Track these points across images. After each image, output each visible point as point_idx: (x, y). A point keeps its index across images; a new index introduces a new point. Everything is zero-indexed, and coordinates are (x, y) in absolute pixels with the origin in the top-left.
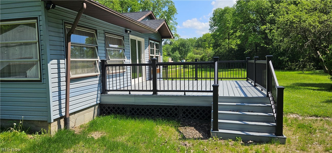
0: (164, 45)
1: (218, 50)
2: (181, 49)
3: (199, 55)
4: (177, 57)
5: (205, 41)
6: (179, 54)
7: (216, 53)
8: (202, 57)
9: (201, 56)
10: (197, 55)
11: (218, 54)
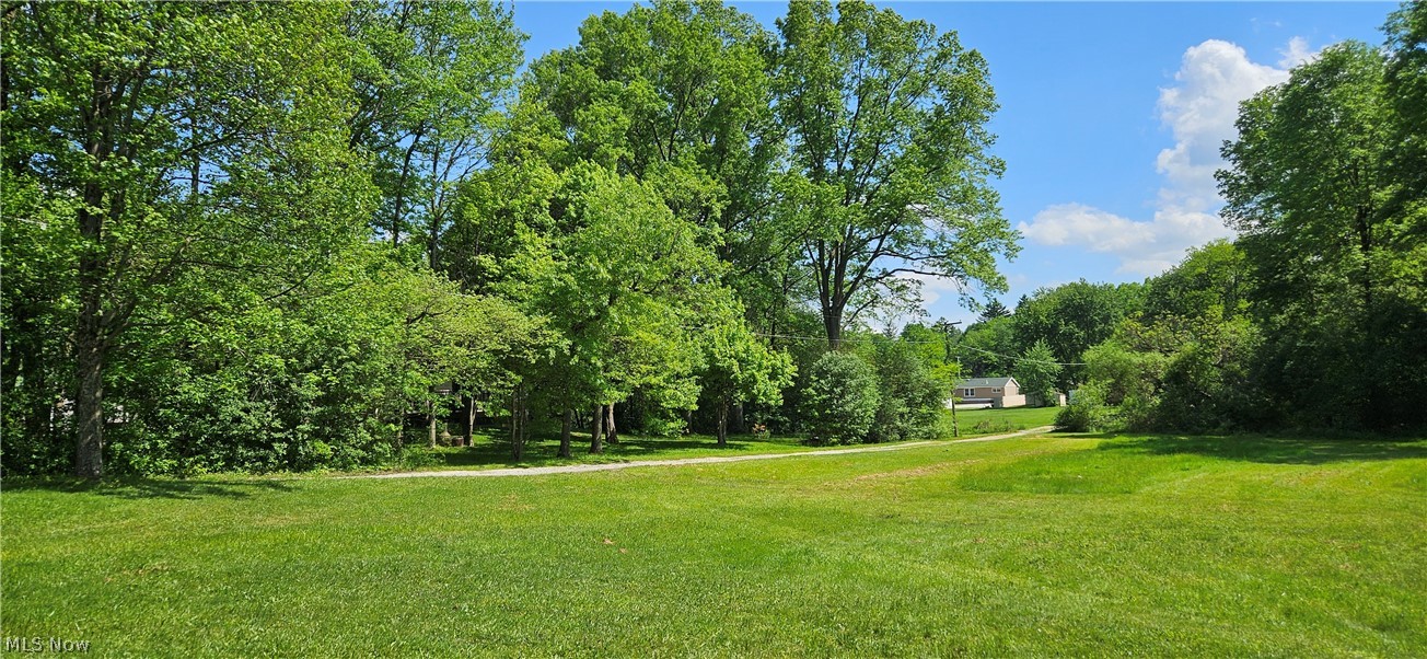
0: (986, 319)
1: (1292, 317)
2: (1064, 334)
3: (1159, 357)
4: (1040, 375)
5: (1203, 282)
6: (1055, 355)
7: (1274, 337)
8: (1176, 364)
9: (1173, 358)
10: (1148, 355)
11: (1292, 344)
